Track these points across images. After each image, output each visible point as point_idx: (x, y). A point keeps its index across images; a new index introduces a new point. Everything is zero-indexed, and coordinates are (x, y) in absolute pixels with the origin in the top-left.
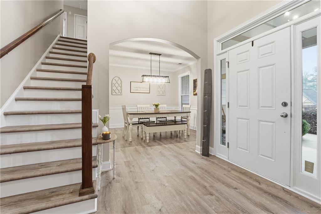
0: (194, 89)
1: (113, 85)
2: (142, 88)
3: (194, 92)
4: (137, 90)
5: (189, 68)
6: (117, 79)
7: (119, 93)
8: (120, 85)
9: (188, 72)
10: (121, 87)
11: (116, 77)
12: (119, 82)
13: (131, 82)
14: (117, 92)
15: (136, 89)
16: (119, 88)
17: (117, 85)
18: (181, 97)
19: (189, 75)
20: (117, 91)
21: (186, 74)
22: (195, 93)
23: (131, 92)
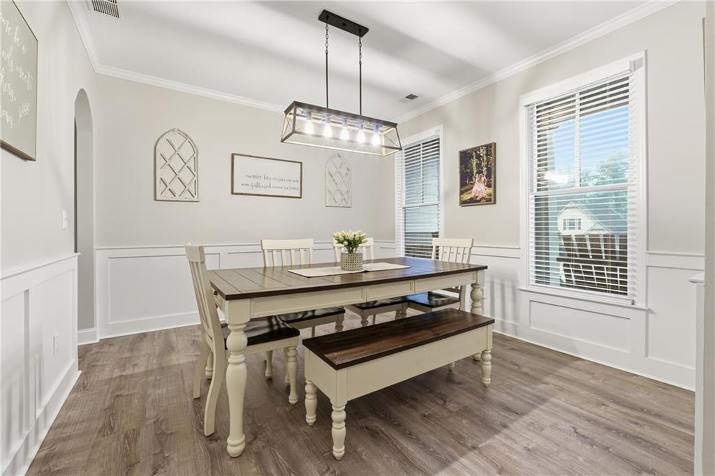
0: (463, 184)
1: (160, 161)
2: (275, 179)
3: (462, 193)
4: (257, 186)
5: (438, 114)
6: (177, 140)
7: (187, 196)
8: (191, 164)
9: (437, 128)
10: (194, 171)
11: (173, 130)
12: (187, 152)
13: (235, 156)
14: (178, 193)
15: (254, 181)
16: (186, 176)
17: (177, 164)
18: (402, 212)
19: (438, 139)
20: (177, 187)
21: (428, 134)
22: (467, 197)
23: (235, 191)
